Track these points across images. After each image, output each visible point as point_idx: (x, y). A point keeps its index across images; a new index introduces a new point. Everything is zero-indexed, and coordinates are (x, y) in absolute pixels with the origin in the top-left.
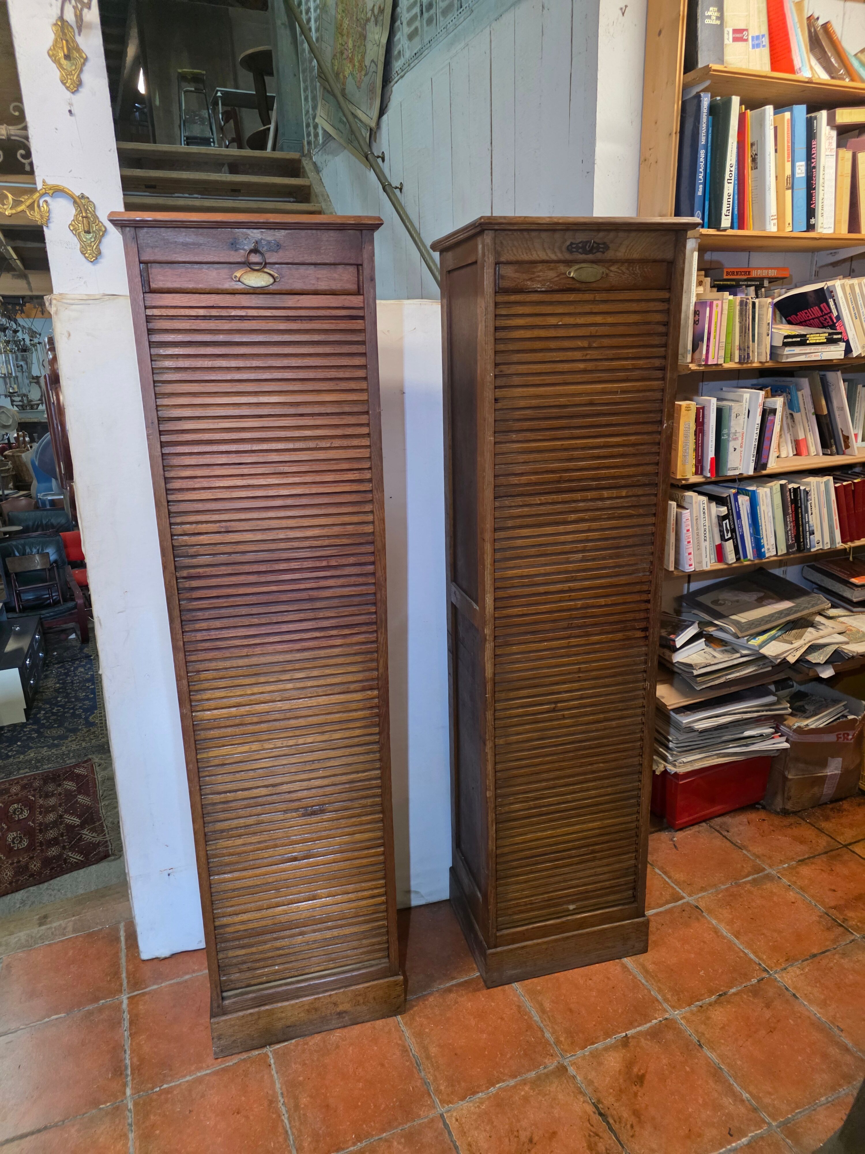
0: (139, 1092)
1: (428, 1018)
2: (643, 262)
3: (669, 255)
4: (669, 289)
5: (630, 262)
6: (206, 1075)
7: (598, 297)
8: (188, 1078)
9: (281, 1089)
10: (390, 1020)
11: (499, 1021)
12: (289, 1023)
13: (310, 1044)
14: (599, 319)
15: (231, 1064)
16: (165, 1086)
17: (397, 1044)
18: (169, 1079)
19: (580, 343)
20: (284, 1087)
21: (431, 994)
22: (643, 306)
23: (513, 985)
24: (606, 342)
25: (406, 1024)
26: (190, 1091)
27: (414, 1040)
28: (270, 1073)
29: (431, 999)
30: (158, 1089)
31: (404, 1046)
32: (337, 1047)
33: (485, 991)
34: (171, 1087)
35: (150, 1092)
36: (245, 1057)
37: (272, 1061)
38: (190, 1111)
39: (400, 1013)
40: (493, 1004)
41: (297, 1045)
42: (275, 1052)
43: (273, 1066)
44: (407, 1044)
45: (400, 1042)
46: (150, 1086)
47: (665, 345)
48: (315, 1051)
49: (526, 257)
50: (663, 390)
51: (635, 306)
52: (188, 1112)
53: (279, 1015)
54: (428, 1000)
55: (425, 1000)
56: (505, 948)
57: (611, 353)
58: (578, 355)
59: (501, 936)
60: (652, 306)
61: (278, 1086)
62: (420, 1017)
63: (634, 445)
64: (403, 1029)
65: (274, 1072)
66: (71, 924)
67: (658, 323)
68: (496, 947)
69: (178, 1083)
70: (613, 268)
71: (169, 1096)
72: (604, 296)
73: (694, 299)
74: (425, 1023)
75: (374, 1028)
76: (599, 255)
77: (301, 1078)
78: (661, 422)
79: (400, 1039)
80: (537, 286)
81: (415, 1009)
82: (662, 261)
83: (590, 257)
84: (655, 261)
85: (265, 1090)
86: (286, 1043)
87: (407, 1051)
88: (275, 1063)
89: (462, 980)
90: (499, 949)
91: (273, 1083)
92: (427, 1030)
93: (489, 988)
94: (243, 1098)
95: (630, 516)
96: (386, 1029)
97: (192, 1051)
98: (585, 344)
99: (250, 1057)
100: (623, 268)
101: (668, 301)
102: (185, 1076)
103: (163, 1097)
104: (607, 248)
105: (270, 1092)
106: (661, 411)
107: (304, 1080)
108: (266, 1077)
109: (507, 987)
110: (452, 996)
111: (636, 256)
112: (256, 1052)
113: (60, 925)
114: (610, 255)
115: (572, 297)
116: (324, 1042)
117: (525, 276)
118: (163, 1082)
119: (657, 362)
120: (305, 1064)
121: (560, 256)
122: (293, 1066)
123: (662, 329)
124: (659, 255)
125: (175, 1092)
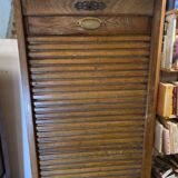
2: (131, 16)
3: (150, 12)
4: (150, 35)
5: (122, 16)
7: (100, 39)
14: (102, 53)
19: (88, 68)
22: (133, 45)
24: (107, 67)
47: (147, 70)
49: (46, 12)
50: (146, 96)
51: (126, 45)
57: (110, 74)
58: (87, 75)
60: (138, 45)
63: (127, 126)
67: (142, 56)
70: (110, 20)
72: (105, 38)
73: (173, 40)
76: (98, 12)
78: (144, 115)
80: (56, 31)
82: (145, 16)
83: (92, 12)
84: (140, 16)
95: (125, 164)
98: (93, 68)
100: (118, 20)
101: (149, 42)
104: (104, 6)
106: (145, 108)
111: (126, 12)
114: (106, 11)
115: (82, 39)
117: (48, 25)
119: (142, 80)
121: (70, 11)
123: (145, 60)
124: (142, 12)
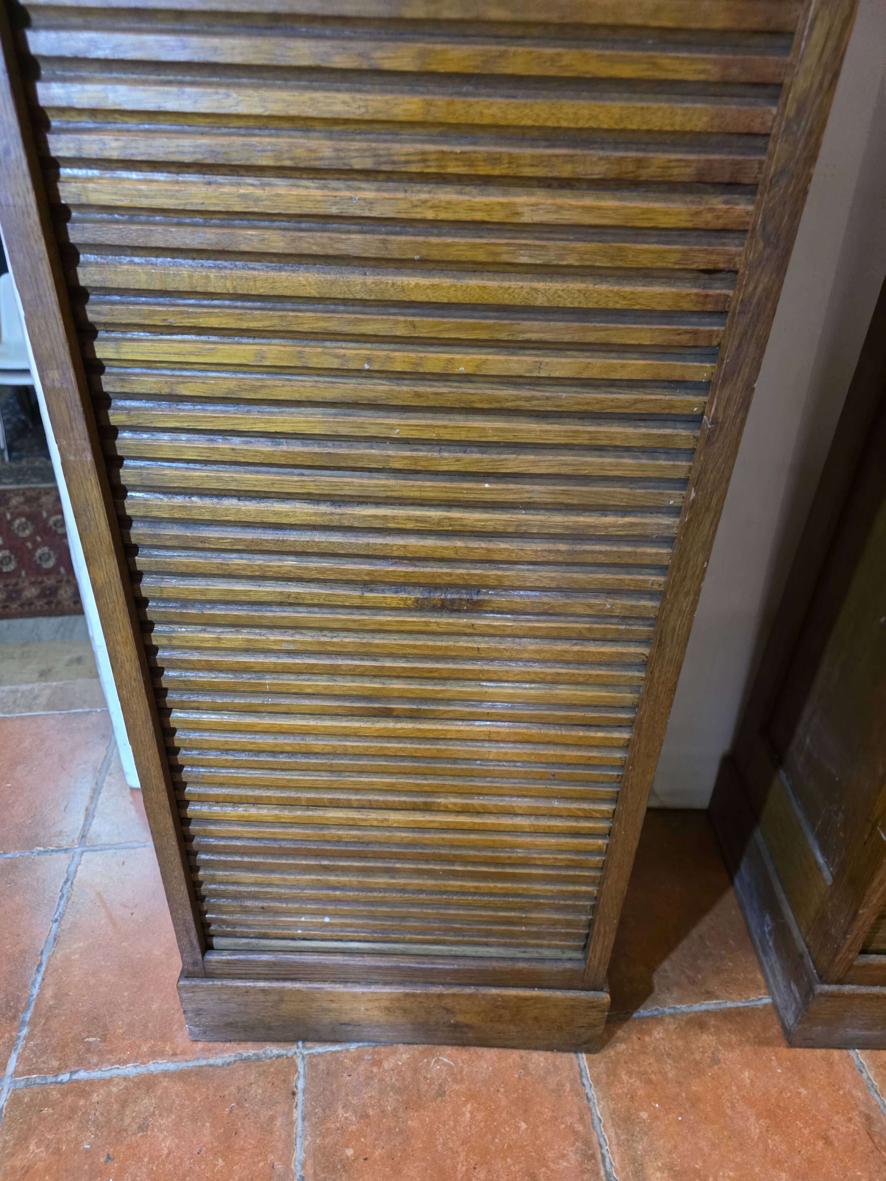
0: (30, 1072)
1: (649, 1082)
6: (165, 1074)
8: (130, 1070)
9: (303, 1166)
10: (564, 1059)
11: (820, 1144)
12: (345, 1018)
13: (386, 1065)
15: (219, 1061)
16: (82, 1075)
17: (571, 1127)
18: (95, 1059)
20: (310, 1162)
21: (658, 1020)
23: (851, 1052)
25: (597, 1081)
26: (124, 1104)
27: (612, 1132)
28: (289, 1114)
29: (658, 1033)
30: (65, 1077)
31: (587, 1143)
32: (441, 1093)
33: (785, 1052)
34: (91, 1083)
35: (51, 1079)
36: (251, 1052)
37: (301, 1084)
38: (109, 1157)
39: (588, 1051)
40: (802, 1090)
41: (358, 1059)
42: (312, 1063)
43: (300, 1097)
44: (595, 1139)
45: (579, 1127)
46: (55, 1063)
48: (393, 1087)
52: (102, 1160)
53: (325, 1005)
54: (649, 1033)
55: (643, 1032)
56: (864, 990)
59: (865, 967)
61: (299, 1155)
62: (630, 1073)
64: (592, 1092)
65: (297, 1114)
66: (47, 692)
68: (840, 982)
69: (107, 1075)
71: (82, 1102)
74: (641, 1092)
75: (525, 1067)
77: (350, 1152)
79: (582, 1119)
81: (622, 1047)
85: (271, 1157)
86: (337, 1048)
87: (593, 1157)
88: (304, 1091)
89: (730, 1004)
90: (848, 988)
91: (290, 1145)
92: (644, 1115)
93: (791, 1045)
94: (221, 1162)
96: (552, 1081)
97: (154, 1007)
99: (259, 1059)
102: (125, 1062)
103: (69, 1100)
105: (279, 1166)
107: (356, 1159)
108: (278, 1122)
109: (836, 1054)
110: (707, 1039)
112: (273, 1050)
113: (31, 691)
116: (415, 1071)
118: (83, 1063)
120: (367, 1116)
122: (340, 1111)
125: (95, 1098)
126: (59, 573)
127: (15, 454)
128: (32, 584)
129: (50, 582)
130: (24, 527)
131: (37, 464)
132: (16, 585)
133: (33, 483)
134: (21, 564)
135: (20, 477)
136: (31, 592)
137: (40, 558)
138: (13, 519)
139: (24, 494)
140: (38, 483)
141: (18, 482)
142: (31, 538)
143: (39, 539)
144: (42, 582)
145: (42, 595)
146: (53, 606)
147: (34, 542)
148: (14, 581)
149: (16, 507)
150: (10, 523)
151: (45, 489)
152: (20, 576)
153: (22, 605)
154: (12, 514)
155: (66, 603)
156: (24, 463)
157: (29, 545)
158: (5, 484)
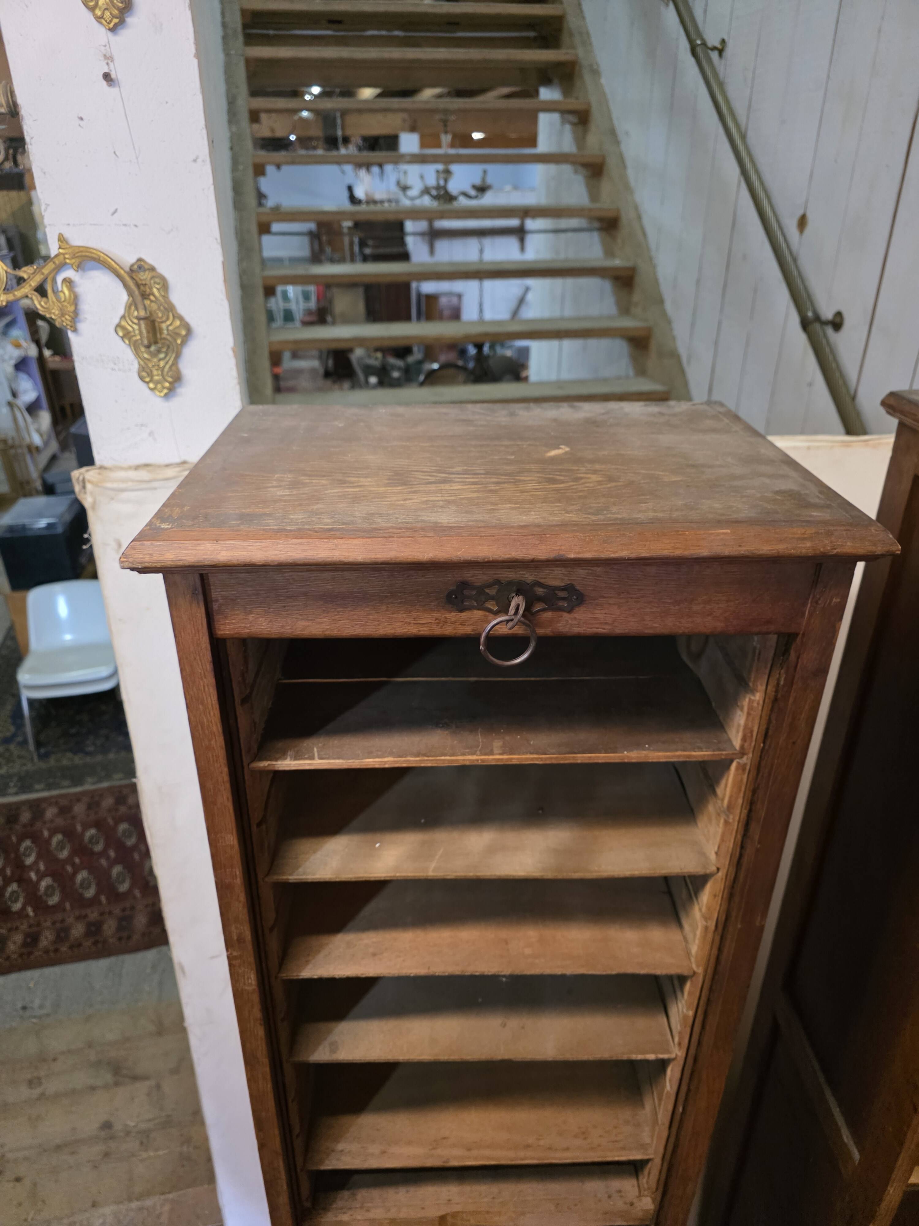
126: (100, 903)
127: (42, 751)
128: (78, 918)
129: (93, 915)
130: (61, 846)
131: (65, 762)
132: (63, 921)
133: (63, 787)
134: (65, 895)
135: (51, 780)
136: (78, 930)
137: (82, 884)
138: (51, 837)
139: (57, 803)
140: (69, 787)
141: (49, 787)
142: (69, 860)
143: (77, 860)
144: (86, 916)
145: (88, 933)
146: (100, 946)
147: (73, 865)
148: (59, 916)
149: (52, 821)
150: (48, 841)
151: (75, 794)
152: (64, 910)
153: (71, 947)
154: (49, 830)
155: (111, 940)
156: (52, 761)
157: (69, 869)
158: (37, 791)
